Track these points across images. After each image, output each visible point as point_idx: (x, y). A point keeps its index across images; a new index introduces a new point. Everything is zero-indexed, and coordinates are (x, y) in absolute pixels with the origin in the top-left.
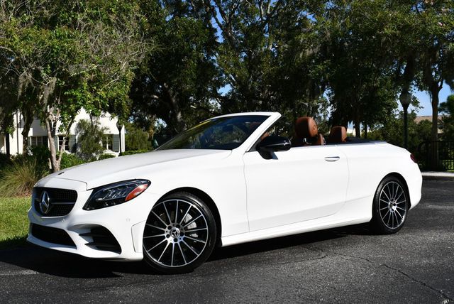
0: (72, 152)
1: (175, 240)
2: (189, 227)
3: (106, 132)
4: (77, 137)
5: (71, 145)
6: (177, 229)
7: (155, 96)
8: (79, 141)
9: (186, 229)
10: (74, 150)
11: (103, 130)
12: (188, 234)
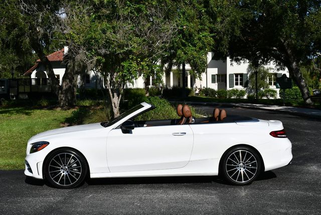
0: (245, 87)
1: (63, 172)
2: (73, 166)
3: (271, 71)
4: (248, 75)
5: (244, 81)
6: (66, 167)
7: (275, 48)
8: (249, 79)
9: (71, 167)
10: (246, 86)
11: (268, 70)
12: (72, 170)
